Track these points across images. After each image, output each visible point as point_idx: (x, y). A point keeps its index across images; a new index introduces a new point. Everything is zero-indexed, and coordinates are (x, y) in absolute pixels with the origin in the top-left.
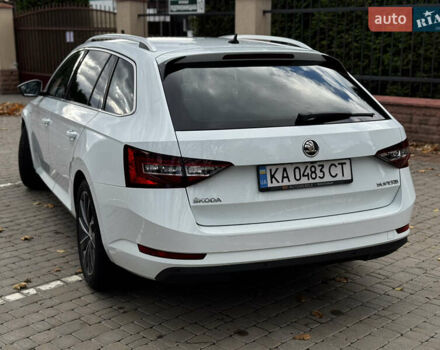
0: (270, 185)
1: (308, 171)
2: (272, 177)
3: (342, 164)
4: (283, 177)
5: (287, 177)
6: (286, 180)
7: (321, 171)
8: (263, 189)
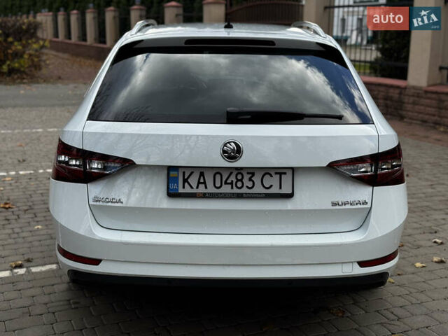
0: (181, 190)
1: (233, 178)
2: (185, 181)
3: (281, 174)
4: (199, 183)
5: (204, 183)
6: (202, 186)
7: (250, 179)
8: (172, 194)
